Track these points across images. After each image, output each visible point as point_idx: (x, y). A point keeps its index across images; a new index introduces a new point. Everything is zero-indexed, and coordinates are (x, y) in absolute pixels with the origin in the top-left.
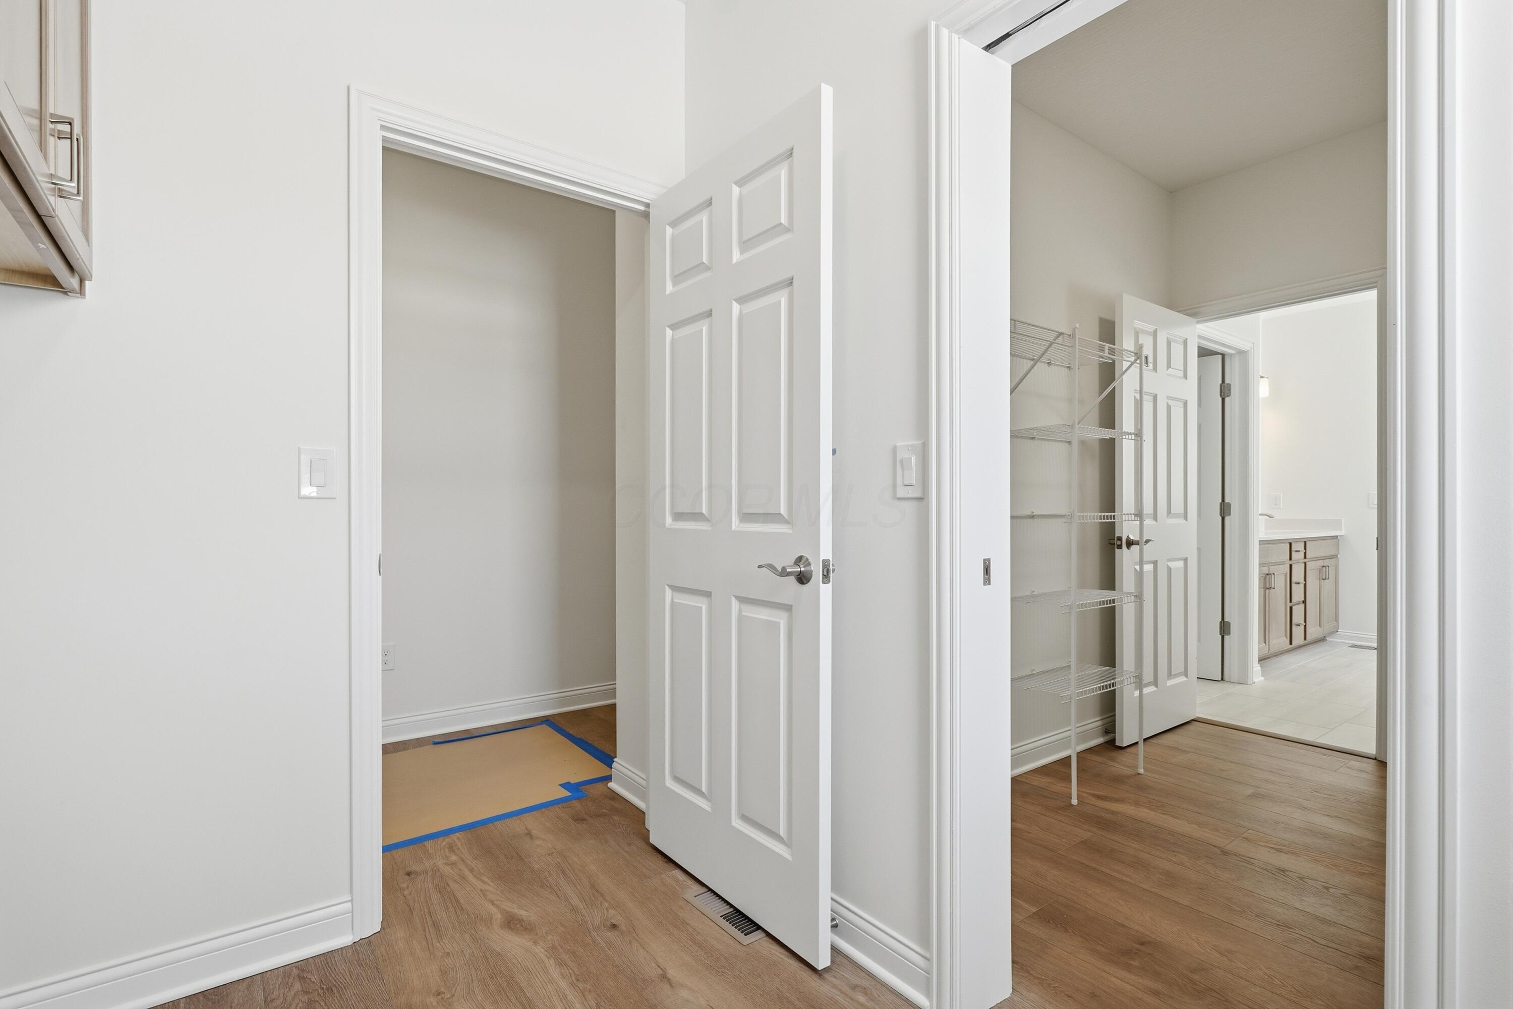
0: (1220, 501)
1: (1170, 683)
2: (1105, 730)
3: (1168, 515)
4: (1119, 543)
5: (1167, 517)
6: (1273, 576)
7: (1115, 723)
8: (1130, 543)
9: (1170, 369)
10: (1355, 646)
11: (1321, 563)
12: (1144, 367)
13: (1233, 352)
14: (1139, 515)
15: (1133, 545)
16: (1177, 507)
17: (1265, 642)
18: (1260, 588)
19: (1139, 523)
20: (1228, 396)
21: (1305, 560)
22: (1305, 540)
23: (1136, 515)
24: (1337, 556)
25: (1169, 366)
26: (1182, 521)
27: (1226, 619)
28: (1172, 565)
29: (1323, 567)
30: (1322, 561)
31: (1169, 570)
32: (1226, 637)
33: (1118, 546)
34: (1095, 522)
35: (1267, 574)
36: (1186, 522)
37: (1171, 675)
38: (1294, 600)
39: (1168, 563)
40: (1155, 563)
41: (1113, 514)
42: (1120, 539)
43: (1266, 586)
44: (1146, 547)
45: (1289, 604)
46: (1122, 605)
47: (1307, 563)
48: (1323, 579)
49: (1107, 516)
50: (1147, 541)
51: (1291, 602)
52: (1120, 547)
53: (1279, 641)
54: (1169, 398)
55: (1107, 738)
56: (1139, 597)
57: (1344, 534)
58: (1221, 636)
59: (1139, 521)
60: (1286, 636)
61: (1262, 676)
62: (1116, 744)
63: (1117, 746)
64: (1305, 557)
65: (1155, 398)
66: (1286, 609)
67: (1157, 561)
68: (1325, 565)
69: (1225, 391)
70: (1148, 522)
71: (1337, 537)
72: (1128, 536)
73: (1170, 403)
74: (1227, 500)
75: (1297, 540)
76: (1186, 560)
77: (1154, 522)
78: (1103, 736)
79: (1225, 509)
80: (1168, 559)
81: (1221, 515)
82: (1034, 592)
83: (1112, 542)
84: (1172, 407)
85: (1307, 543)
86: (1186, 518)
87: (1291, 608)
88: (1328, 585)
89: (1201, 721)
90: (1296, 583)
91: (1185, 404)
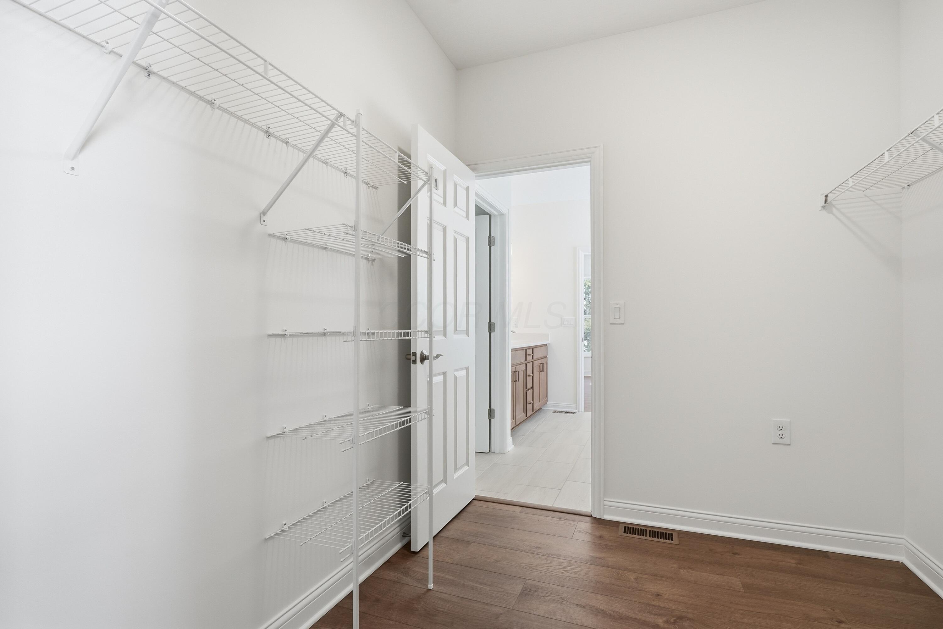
0: (488, 321)
1: (456, 476)
2: (402, 534)
3: (454, 332)
4: (414, 358)
5: (454, 334)
6: (518, 372)
7: (411, 525)
8: (423, 358)
9: (456, 208)
10: (556, 412)
11: (540, 361)
12: (434, 190)
13: (496, 213)
14: (430, 332)
15: (426, 360)
16: (462, 326)
17: (513, 419)
18: (511, 382)
19: (429, 340)
20: (493, 246)
21: (533, 360)
22: (533, 347)
23: (426, 332)
24: (547, 356)
25: (455, 205)
26: (465, 336)
27: (492, 407)
28: (457, 374)
29: (541, 364)
30: (540, 360)
31: (456, 378)
32: (492, 420)
33: (413, 361)
34: (394, 339)
35: (515, 372)
36: (468, 337)
37: (457, 469)
38: (528, 387)
39: (454, 373)
40: (445, 374)
41: (407, 331)
42: (415, 354)
43: (514, 381)
44: (435, 362)
45: (525, 390)
46: (416, 423)
47: (534, 362)
48: (541, 372)
49: (404, 333)
50: (438, 356)
51: (526, 388)
52: (415, 362)
53: (521, 415)
54: (455, 232)
55: (405, 541)
56: (429, 413)
57: (549, 343)
58: (489, 420)
59: (429, 338)
60: (524, 412)
61: (513, 445)
62: (411, 550)
63: (412, 551)
64: (533, 359)
65: (445, 229)
66: (524, 393)
67: (446, 372)
68: (542, 362)
69: (491, 242)
70: (438, 338)
71: (546, 345)
72: (422, 352)
73: (457, 236)
74: (492, 321)
75: (529, 348)
76: (467, 369)
77: (444, 338)
78: (401, 541)
79: (491, 327)
80: (454, 370)
81: (489, 331)
82: (326, 416)
83: (408, 357)
84: (457, 240)
85: (534, 349)
86: (468, 334)
87: (526, 393)
88: (543, 374)
89: (479, 499)
90: (529, 376)
91: (467, 239)
